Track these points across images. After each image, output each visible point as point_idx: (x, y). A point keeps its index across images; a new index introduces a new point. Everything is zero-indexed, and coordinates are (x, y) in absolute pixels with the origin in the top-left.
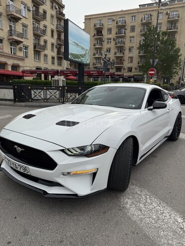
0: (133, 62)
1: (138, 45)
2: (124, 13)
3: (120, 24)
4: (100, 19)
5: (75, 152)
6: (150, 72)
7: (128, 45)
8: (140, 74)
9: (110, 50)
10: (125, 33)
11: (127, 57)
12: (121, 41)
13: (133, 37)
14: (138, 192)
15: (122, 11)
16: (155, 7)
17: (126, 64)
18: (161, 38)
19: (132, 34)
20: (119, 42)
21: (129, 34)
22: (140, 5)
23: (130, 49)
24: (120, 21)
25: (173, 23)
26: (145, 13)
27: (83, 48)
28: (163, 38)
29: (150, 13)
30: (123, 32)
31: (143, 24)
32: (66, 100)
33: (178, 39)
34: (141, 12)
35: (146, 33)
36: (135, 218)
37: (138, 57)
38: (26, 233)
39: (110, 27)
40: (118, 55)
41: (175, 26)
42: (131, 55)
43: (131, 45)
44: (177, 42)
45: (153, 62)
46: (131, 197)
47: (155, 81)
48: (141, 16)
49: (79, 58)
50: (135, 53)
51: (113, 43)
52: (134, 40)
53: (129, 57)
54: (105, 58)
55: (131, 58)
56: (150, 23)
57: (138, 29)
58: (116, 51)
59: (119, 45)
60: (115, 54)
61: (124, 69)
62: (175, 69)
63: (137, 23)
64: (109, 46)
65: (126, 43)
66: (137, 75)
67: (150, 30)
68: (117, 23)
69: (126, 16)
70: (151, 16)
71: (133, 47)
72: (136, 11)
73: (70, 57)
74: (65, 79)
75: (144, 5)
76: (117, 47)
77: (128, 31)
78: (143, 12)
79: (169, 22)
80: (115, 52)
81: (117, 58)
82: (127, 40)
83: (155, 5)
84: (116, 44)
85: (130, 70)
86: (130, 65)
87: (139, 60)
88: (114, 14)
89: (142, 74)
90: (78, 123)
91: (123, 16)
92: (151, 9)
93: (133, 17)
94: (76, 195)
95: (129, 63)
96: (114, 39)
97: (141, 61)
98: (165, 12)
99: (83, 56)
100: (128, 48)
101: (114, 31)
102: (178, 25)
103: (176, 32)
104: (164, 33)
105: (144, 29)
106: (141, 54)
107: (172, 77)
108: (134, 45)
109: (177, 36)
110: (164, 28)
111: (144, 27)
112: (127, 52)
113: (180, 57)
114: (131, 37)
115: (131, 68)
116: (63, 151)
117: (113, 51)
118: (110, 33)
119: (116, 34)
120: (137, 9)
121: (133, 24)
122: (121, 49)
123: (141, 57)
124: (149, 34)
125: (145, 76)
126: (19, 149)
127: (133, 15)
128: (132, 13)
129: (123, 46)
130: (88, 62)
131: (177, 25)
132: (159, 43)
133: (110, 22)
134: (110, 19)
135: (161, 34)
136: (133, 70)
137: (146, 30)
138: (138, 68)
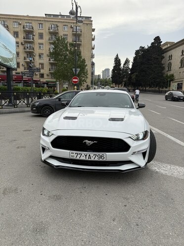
0: (45, 68)
1: (48, 53)
2: (29, 19)
3: (27, 29)
4: (4, 20)
6: (74, 80)
7: (37, 51)
8: (52, 80)
9: (18, 54)
10: (33, 39)
11: (38, 63)
12: (30, 47)
13: (42, 44)
15: (28, 16)
16: (60, 19)
18: (69, 48)
19: (41, 41)
20: (28, 48)
21: (37, 40)
22: (45, 14)
23: (40, 56)
25: (77, 36)
26: (52, 23)
27: (11, 52)
28: (71, 49)
29: (56, 23)
30: (32, 38)
31: (50, 33)
33: (82, 51)
34: (48, 21)
35: (55, 42)
37: (48, 63)
39: (16, 30)
40: (28, 60)
41: (79, 39)
42: (41, 61)
43: (41, 52)
44: (82, 54)
48: (48, 25)
49: (8, 62)
50: (46, 60)
51: (21, 47)
52: (43, 48)
53: (40, 64)
55: (42, 64)
56: (57, 33)
57: (46, 37)
58: (26, 56)
59: (28, 50)
60: (25, 59)
61: (36, 75)
62: (83, 77)
63: (45, 30)
65: (35, 49)
66: (49, 82)
67: (58, 40)
68: (24, 28)
69: (33, 22)
70: (57, 26)
71: (43, 54)
72: (43, 19)
73: (0, 60)
75: (50, 15)
76: (26, 52)
77: (36, 38)
78: (49, 21)
79: (73, 35)
80: (25, 57)
81: (28, 63)
82: (36, 47)
83: (60, 17)
84: (24, 49)
85: (42, 76)
87: (50, 67)
88: (19, 18)
89: (55, 80)
90: (123, 119)
91: (30, 22)
92: (57, 20)
93: (40, 24)
96: (22, 43)
97: (52, 68)
98: (69, 26)
99: (11, 60)
100: (38, 54)
101: (21, 35)
102: (82, 38)
103: (80, 45)
104: (71, 45)
105: (52, 38)
106: (52, 62)
108: (43, 52)
109: (81, 49)
110: (70, 40)
111: (52, 36)
112: (37, 58)
113: (86, 68)
114: (40, 44)
115: (43, 74)
117: (22, 55)
118: (17, 37)
119: (24, 38)
120: (43, 17)
121: (40, 31)
122: (30, 54)
123: (51, 64)
124: (58, 43)
125: (58, 83)
127: (40, 22)
129: (33, 52)
130: (15, 67)
131: (80, 38)
132: (68, 53)
133: (16, 25)
134: (16, 22)
135: (68, 45)
136: (45, 76)
137: (54, 39)
138: (50, 75)
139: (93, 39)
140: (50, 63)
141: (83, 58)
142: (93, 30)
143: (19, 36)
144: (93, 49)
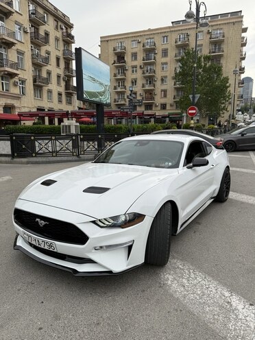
0: (168, 96)
1: (173, 75)
2: (152, 33)
3: (148, 47)
4: (121, 40)
5: (108, 223)
6: (190, 112)
7: (159, 74)
8: (177, 111)
9: (136, 81)
10: (155, 59)
11: (160, 90)
12: (150, 69)
13: (166, 63)
14: (181, 266)
15: (149, 30)
16: (193, 24)
17: (159, 100)
18: (203, 64)
19: (164, 60)
20: (147, 71)
21: (160, 59)
22: (172, 23)
23: (162, 80)
24: (148, 43)
25: (217, 44)
26: (181, 32)
27: (101, 84)
28: (205, 65)
29: (186, 32)
30: (153, 57)
31: (178, 47)
32: (82, 152)
33: (224, 65)
34: (175, 31)
35: (183, 58)
36: (177, 295)
37: (173, 89)
38: (57, 318)
39: (134, 51)
40: (147, 87)
41: (219, 48)
42: (164, 87)
43: (164, 74)
44: (224, 69)
45: (194, 98)
46: (172, 272)
47: (198, 120)
48: (174, 36)
49: (97, 97)
50: (170, 85)
51: (140, 71)
52: (167, 68)
53: (162, 91)
54: (130, 95)
55: (165, 91)
56: (188, 45)
57: (172, 53)
58: (144, 82)
59: (147, 74)
60: (143, 86)
61: (156, 106)
62: (223, 103)
63: (170, 45)
64: (134, 76)
65: (157, 72)
66: (173, 114)
67: (188, 54)
68: (144, 46)
69: (155, 36)
70: (188, 35)
71: (166, 77)
72: (168, 30)
73: (85, 96)
74: (78, 124)
75: (178, 22)
76: (145, 77)
77: (159, 56)
78: (177, 31)
79: (212, 43)
80: (143, 84)
81: (146, 91)
82: (158, 68)
83: (192, 22)
84: (143, 73)
85: (164, 107)
86: (163, 101)
87: (176, 94)
88: (139, 34)
89: (180, 111)
90: (108, 189)
91: (151, 37)
92: (188, 27)
93: (164, 37)
94: (111, 272)
95: (161, 98)
96: (141, 66)
97: (178, 95)
98: (206, 31)
100: (160, 78)
101: (141, 56)
102: (224, 46)
103: (221, 56)
104: (207, 58)
105: (180, 53)
106: (178, 86)
107: (220, 115)
108: (167, 74)
109: (223, 62)
110: (205, 51)
111: (180, 50)
112: (158, 83)
113: (228, 89)
114: (163, 64)
115: (166, 105)
116: (94, 222)
117: (140, 82)
118: (136, 59)
119: (144, 60)
120: (169, 27)
121: (164, 47)
122: (150, 80)
123: (177, 89)
124: (188, 59)
125: (183, 115)
126: (42, 223)
127: (164, 35)
128: (164, 33)
129: (154, 76)
130: (108, 101)
131: (222, 46)
132: (200, 70)
133: (135, 45)
134: (134, 41)
135: (203, 59)
136: (168, 107)
137: (183, 54)
138: (175, 105)
139: (244, 45)
140: (175, 88)
141: (224, 75)
142: (245, 30)
143: (138, 57)
144: (244, 59)
